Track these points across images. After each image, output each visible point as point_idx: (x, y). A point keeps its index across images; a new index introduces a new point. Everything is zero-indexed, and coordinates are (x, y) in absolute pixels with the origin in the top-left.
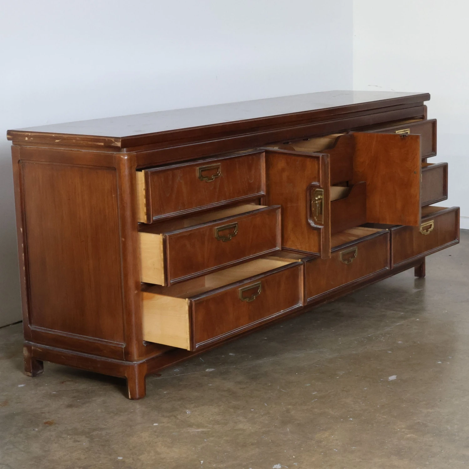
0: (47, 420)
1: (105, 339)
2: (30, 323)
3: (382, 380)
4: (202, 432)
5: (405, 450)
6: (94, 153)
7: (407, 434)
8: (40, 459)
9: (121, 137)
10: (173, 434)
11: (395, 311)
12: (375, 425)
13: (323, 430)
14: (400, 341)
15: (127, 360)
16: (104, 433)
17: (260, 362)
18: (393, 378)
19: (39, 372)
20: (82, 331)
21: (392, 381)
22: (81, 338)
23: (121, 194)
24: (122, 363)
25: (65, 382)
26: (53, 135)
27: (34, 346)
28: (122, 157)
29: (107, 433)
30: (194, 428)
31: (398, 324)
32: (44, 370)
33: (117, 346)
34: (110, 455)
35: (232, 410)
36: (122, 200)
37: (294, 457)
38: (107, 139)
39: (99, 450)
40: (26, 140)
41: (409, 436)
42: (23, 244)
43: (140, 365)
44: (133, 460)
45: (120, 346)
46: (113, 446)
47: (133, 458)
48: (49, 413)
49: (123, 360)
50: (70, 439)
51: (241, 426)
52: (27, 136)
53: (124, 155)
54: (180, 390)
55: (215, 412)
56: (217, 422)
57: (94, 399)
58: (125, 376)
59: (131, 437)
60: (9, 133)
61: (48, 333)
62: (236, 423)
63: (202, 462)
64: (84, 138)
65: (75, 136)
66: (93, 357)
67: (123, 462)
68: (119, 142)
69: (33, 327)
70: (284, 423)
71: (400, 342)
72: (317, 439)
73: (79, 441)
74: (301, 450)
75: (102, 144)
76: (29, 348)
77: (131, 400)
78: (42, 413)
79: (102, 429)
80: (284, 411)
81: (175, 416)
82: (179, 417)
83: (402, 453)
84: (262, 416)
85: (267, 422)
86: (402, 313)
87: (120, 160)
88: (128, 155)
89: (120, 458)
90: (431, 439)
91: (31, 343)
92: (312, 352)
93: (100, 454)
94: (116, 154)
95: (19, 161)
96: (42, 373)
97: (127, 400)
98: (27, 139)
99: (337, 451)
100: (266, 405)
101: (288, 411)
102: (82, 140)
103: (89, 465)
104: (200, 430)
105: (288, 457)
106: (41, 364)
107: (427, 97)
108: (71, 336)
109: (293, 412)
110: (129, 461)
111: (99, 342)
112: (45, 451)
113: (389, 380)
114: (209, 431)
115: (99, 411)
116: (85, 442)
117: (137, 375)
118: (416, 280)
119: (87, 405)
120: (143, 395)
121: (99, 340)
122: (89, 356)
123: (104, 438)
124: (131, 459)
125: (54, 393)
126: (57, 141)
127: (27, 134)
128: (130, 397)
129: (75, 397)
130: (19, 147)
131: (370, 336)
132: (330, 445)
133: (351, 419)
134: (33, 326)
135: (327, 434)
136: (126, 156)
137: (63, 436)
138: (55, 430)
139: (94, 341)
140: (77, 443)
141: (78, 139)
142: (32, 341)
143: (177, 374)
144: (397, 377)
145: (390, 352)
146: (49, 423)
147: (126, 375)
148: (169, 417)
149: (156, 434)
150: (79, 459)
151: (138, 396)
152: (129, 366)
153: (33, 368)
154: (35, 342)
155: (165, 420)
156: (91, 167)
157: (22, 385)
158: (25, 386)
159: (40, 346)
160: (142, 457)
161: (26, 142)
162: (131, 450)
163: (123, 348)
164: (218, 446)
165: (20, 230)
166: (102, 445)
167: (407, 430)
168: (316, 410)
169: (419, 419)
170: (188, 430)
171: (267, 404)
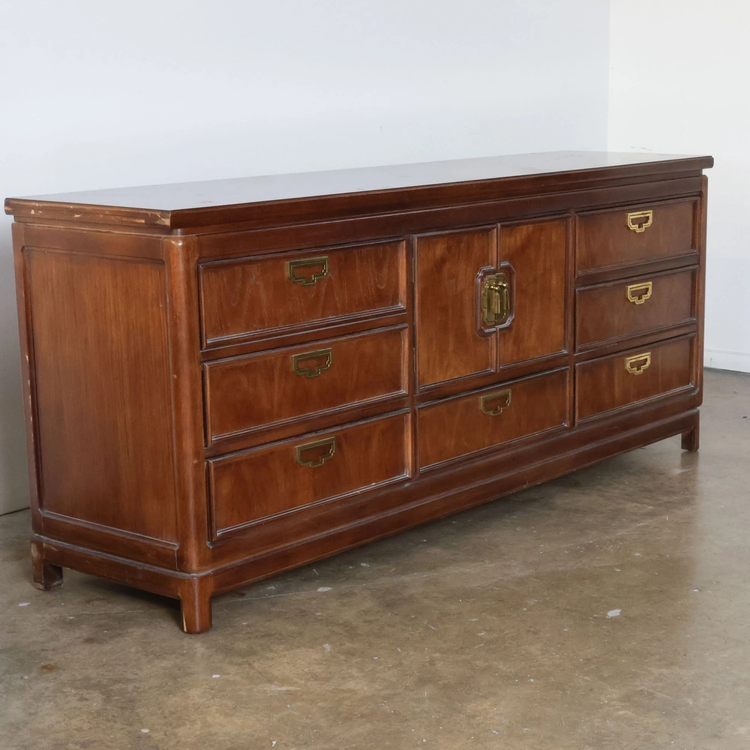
0: (47, 663)
1: (149, 536)
2: (41, 506)
3: (596, 616)
4: (288, 692)
5: (609, 738)
6: (132, 236)
7: (618, 710)
8: (18, 728)
9: (171, 211)
10: (240, 693)
11: (639, 503)
12: (568, 692)
13: (482, 697)
14: (638, 552)
15: (181, 571)
16: (130, 687)
17: (406, 578)
18: (614, 613)
19: (55, 584)
20: (115, 521)
21: (612, 618)
22: (114, 533)
23: (171, 303)
24: (174, 574)
25: (93, 600)
26: (71, 207)
27: (47, 543)
28: (173, 242)
29: (135, 687)
30: (276, 685)
31: (641, 524)
32: (64, 581)
33: (166, 547)
34: (131, 725)
35: (342, 657)
36: (173, 312)
37: (424, 740)
38: (149, 213)
39: (116, 715)
40: (33, 215)
41: (621, 713)
42: (29, 381)
43: (202, 579)
44: (166, 735)
45: (170, 547)
46: (140, 710)
47: (165, 732)
48: (54, 650)
49: (176, 570)
50: (75, 695)
51: (351, 685)
52: (34, 208)
53: (177, 240)
54: (270, 621)
55: (315, 660)
56: (315, 677)
57: (130, 630)
58: (178, 596)
59: (171, 696)
60: (8, 202)
61: (67, 523)
62: (344, 678)
63: (274, 743)
64: (116, 211)
65: (104, 209)
66: (131, 563)
67: (148, 737)
68: (168, 218)
69: (45, 513)
70: (422, 682)
71: (637, 554)
72: (469, 711)
73: (87, 700)
74: (439, 729)
75: (143, 221)
76: (39, 545)
77: (187, 635)
78: (43, 650)
79: (129, 681)
80: (426, 662)
81: (250, 664)
82: (256, 665)
83: (604, 743)
84: (389, 669)
85: (394, 680)
86: (651, 507)
87: (170, 247)
88: (184, 240)
89: (145, 731)
90: (657, 720)
91: (42, 537)
92: (492, 565)
93: (115, 722)
94: (165, 238)
95: (23, 247)
96: (60, 585)
97: (182, 633)
98: (33, 212)
99: (497, 733)
100: (400, 650)
101: (432, 662)
102: (112, 215)
103: (92, 741)
104: (284, 688)
105: (416, 741)
106: (59, 571)
107: (708, 162)
108: (98, 529)
109: (439, 665)
110: (158, 736)
111: (141, 540)
112: (31, 714)
113: (607, 617)
114: (296, 691)
115: (133, 650)
116: (96, 701)
117: (197, 595)
118: (683, 455)
119: (116, 640)
120: (207, 628)
121: (140, 537)
122: (127, 561)
123: (128, 695)
124: (162, 733)
125: (71, 618)
126: (76, 216)
127: (33, 204)
128: (185, 630)
129: (101, 626)
130: (22, 226)
131: (591, 542)
132: (488, 722)
133: (532, 680)
134: (45, 511)
135: (486, 704)
136: (180, 241)
137: (65, 690)
138: (55, 678)
139: (133, 538)
140: (85, 703)
141: (107, 213)
142: (44, 535)
143: (270, 594)
144: (621, 613)
145: (618, 570)
146: (49, 668)
147: (179, 594)
148: (240, 665)
149: (213, 692)
150: (79, 730)
151: (198, 628)
152: (185, 580)
153: (45, 577)
154: (48, 537)
155: (233, 669)
156: (126, 258)
157: (26, 604)
158: (29, 605)
159: (55, 542)
160: (181, 731)
161: (33, 217)
162: (166, 717)
163: (175, 551)
164: (306, 718)
165: (26, 358)
166: (122, 708)
167: (620, 704)
168: (478, 663)
169: (644, 685)
170: (265, 689)
171: (402, 650)
